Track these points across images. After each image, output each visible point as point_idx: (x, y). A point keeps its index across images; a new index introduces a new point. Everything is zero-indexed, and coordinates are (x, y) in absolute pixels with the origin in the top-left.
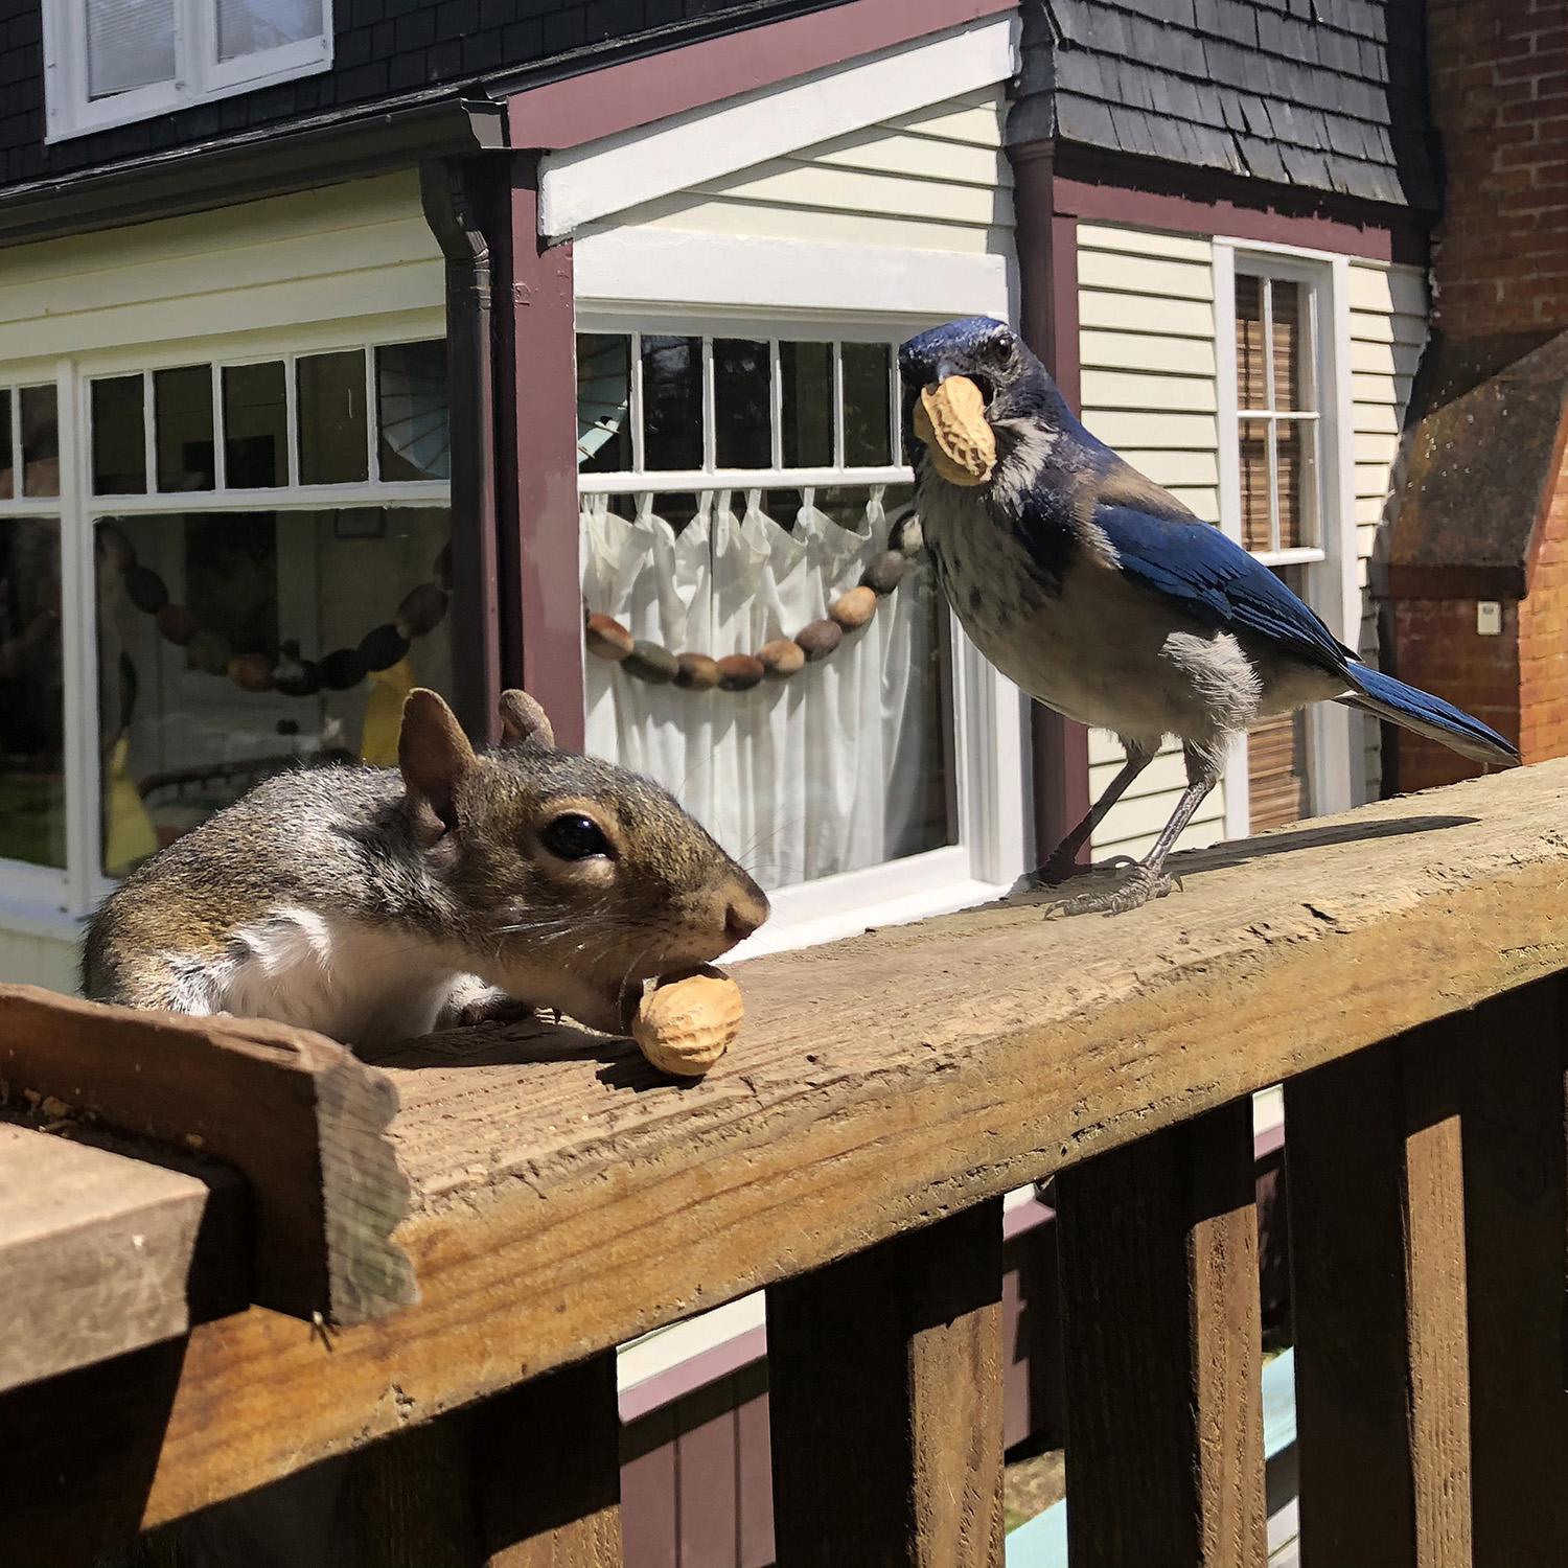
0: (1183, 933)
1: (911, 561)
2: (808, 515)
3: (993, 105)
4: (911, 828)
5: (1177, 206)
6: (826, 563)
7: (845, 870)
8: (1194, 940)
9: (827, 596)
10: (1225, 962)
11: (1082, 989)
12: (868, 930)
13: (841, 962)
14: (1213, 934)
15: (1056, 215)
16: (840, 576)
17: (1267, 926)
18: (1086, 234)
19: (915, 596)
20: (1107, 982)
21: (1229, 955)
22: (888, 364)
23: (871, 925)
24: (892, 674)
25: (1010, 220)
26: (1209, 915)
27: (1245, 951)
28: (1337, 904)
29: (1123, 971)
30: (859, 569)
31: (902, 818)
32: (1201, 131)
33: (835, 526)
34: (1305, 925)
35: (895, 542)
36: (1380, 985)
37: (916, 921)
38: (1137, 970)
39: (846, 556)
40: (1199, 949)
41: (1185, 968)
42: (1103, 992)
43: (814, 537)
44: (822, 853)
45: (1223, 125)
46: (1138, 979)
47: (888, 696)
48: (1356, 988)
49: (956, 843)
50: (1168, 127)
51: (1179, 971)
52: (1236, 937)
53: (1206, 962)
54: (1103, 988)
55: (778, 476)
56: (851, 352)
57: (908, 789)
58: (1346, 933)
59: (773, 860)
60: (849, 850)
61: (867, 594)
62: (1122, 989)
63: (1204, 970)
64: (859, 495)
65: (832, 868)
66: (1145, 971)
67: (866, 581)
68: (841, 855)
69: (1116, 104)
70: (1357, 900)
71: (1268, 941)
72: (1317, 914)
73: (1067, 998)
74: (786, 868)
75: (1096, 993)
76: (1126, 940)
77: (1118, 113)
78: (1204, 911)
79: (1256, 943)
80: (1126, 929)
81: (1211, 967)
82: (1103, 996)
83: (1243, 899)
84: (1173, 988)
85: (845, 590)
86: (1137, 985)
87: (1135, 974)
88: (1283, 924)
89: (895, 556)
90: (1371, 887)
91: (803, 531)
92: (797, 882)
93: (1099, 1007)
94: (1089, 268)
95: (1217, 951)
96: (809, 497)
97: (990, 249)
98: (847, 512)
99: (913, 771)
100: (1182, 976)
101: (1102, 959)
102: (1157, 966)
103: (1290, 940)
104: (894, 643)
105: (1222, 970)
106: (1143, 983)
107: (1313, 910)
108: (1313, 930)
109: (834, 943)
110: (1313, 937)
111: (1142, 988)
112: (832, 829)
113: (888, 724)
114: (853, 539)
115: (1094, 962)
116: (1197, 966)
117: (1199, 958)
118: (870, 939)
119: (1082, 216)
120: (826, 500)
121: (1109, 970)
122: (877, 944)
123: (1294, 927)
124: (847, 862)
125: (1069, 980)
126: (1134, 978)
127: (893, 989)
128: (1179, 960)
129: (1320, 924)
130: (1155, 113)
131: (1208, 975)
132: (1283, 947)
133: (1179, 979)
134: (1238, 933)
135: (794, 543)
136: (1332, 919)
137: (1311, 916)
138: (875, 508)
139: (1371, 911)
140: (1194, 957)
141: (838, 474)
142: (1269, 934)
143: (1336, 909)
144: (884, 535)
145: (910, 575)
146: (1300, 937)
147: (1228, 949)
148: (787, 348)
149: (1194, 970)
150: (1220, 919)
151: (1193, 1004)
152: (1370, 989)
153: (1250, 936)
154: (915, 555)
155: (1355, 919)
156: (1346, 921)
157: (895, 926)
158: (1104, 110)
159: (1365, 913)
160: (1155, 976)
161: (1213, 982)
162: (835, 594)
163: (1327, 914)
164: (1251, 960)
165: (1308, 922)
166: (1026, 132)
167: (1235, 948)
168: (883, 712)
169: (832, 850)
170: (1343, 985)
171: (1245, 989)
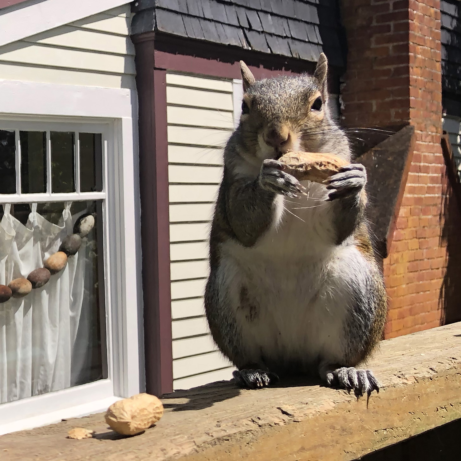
0: (218, 422)
1: (85, 239)
2: (34, 217)
3: (124, 15)
4: (83, 370)
5: (215, 64)
6: (42, 240)
7: (51, 391)
8: (223, 425)
9: (43, 256)
10: (238, 436)
11: (168, 449)
12: (63, 420)
13: (49, 436)
14: (233, 422)
15: (155, 69)
16: (50, 246)
17: (259, 418)
18: (171, 78)
19: (87, 257)
20: (181, 445)
21: (240, 433)
22: (73, 142)
23: (64, 418)
24: (75, 295)
25: (133, 71)
26: (230, 413)
27: (248, 431)
28: (294, 408)
29: (188, 441)
30: (59, 243)
31: (80, 365)
32: (227, 27)
33: (47, 222)
34: (278, 418)
35: (76, 229)
36: (315, 447)
37: (86, 416)
38: (195, 440)
39: (52, 236)
40: (226, 430)
41: (219, 439)
42: (178, 451)
43: (37, 227)
44: (40, 382)
45: (238, 25)
46: (196, 444)
47: (73, 306)
48: (303, 449)
49: (106, 377)
50: (211, 26)
51: (216, 440)
52: (244, 424)
53: (229, 436)
54: (178, 449)
55: (19, 197)
56: (55, 136)
57: (83, 350)
58: (298, 422)
59: (16, 386)
60: (53, 381)
61: (63, 255)
62: (188, 449)
63: (228, 440)
64: (59, 207)
65: (45, 390)
66: (199, 441)
67: (62, 249)
68: (50, 384)
69: (185, 14)
70: (304, 405)
71: (260, 426)
72: (284, 413)
73: (160, 454)
74: (22, 390)
75: (175, 451)
76: (191, 425)
77: (187, 19)
78: (228, 411)
79: (254, 427)
80: (190, 420)
81: (231, 439)
82: (179, 453)
83: (248, 405)
84: (213, 449)
85: (52, 253)
86: (195, 447)
87: (194, 442)
88: (267, 417)
89: (76, 237)
90: (310, 399)
91: (32, 224)
92: (28, 397)
93: (176, 458)
94: (172, 95)
95: (234, 431)
96: (34, 208)
97: (123, 86)
98: (53, 215)
99: (85, 342)
100: (217, 443)
101: (178, 434)
102: (205, 438)
103: (270, 425)
104: (76, 279)
105: (237, 440)
106: (198, 446)
107: (282, 411)
108: (281, 420)
109: (46, 427)
110: (282, 424)
111: (198, 449)
112: (45, 371)
113: (73, 319)
114: (56, 228)
115: (175, 435)
116: (224, 438)
117: (226, 434)
118: (64, 425)
119: (169, 69)
120: (43, 209)
121: (182, 440)
122: (67, 427)
123: (273, 419)
124: (52, 387)
125: (161, 445)
126: (194, 444)
127: (75, 449)
128: (216, 435)
129: (285, 417)
130: (205, 19)
131: (230, 442)
132: (267, 429)
133: (215, 444)
134: (245, 422)
135: (27, 230)
136: (291, 415)
137: (281, 414)
138: (67, 213)
139: (311, 411)
140: (223, 434)
141: (49, 197)
142: (260, 422)
143: (294, 410)
144: (71, 227)
145: (84, 246)
146: (275, 424)
147: (240, 429)
148: (23, 134)
149: (223, 440)
150: (236, 415)
151: (222, 456)
152: (310, 449)
153: (251, 423)
154: (87, 236)
155: (302, 415)
156: (298, 416)
157: (76, 418)
158: (179, 17)
159: (307, 412)
160: (204, 442)
161: (233, 445)
162: (47, 255)
163: (289, 413)
164: (251, 435)
165: (280, 416)
166: (141, 29)
167: (243, 429)
168: (71, 314)
169: (45, 381)
170: (296, 448)
171: (248, 449)
